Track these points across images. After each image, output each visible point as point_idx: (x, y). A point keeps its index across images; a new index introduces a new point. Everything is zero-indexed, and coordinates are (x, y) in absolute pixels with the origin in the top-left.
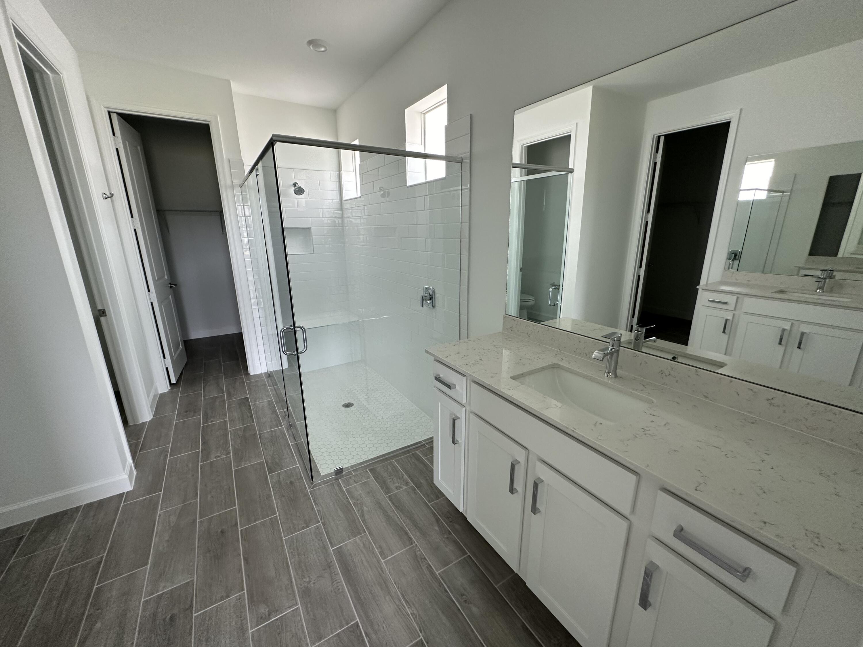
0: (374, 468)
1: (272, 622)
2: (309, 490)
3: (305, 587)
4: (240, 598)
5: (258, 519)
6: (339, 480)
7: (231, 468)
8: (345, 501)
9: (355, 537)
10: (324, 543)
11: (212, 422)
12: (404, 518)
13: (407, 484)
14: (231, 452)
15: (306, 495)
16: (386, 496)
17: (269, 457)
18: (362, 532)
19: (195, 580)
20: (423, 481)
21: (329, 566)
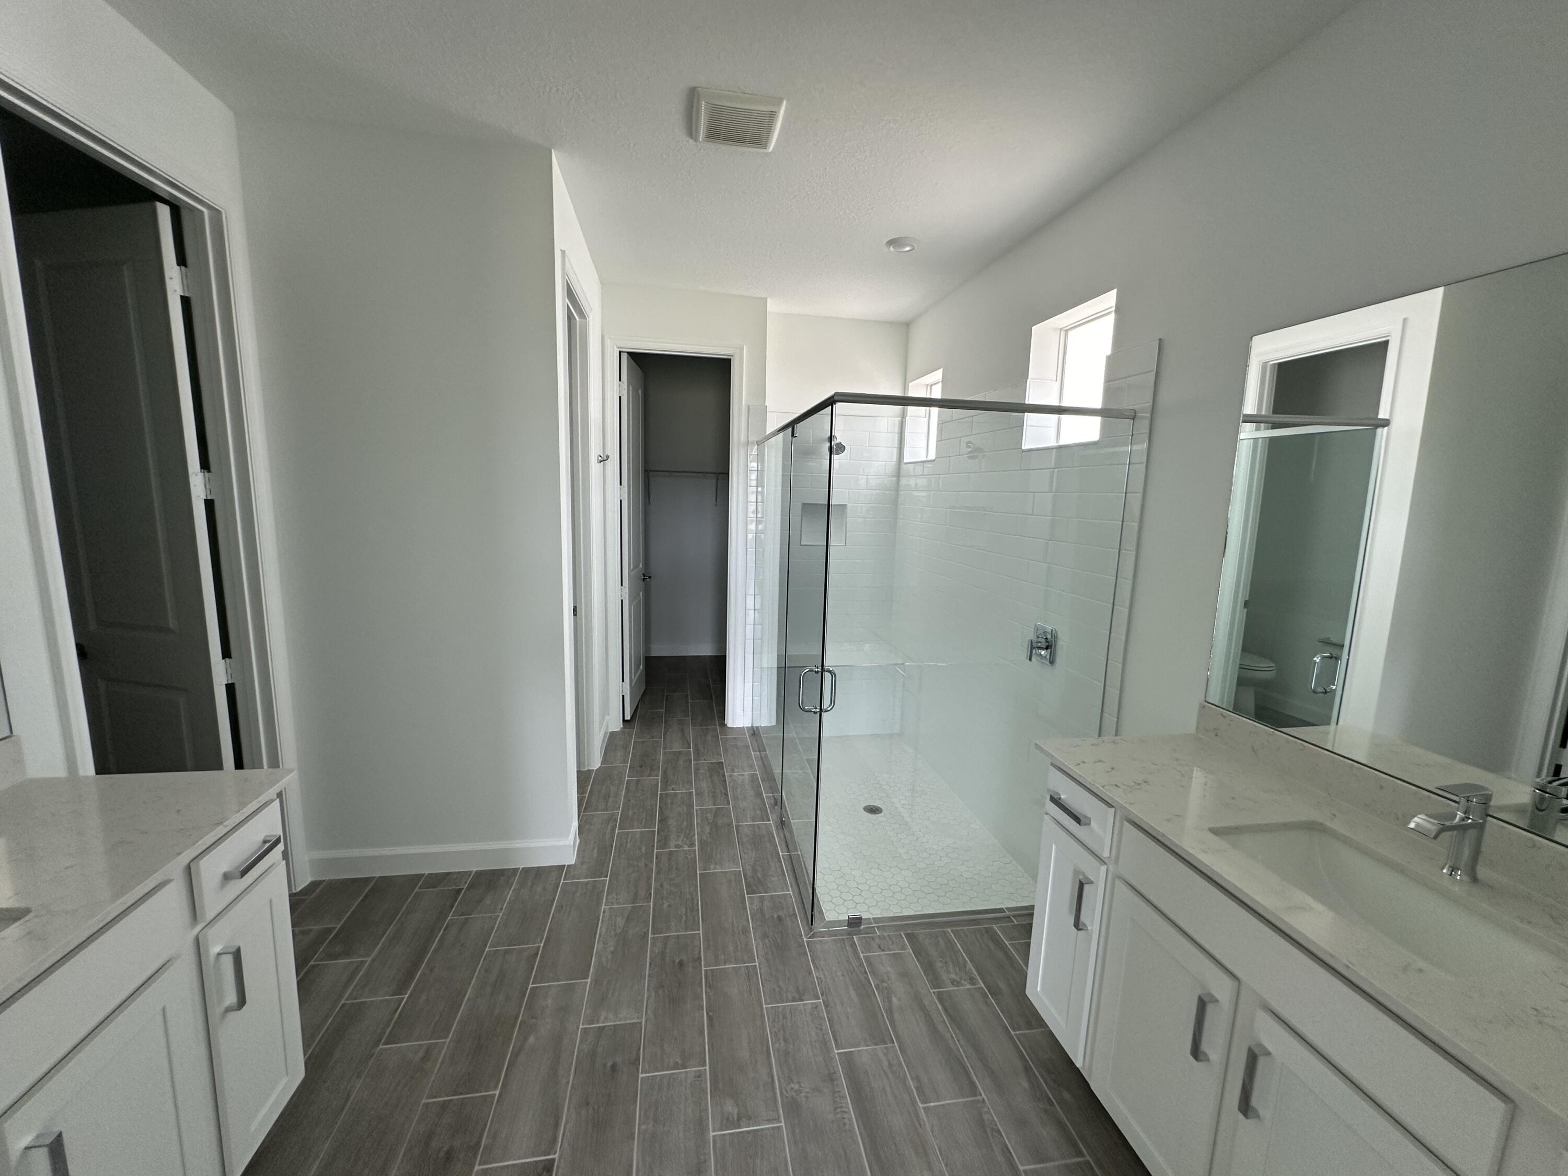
0: (913, 933)
1: (742, 1132)
2: (805, 939)
3: (792, 1098)
4: (699, 1075)
5: (730, 961)
6: (854, 937)
7: (696, 872)
8: (862, 977)
9: (876, 1044)
10: (825, 1037)
11: (673, 789)
12: (963, 1042)
13: (972, 981)
14: (696, 843)
15: (801, 945)
16: (932, 991)
17: (748, 867)
18: (887, 1039)
19: (643, 1023)
20: (1003, 986)
21: (831, 1078)
